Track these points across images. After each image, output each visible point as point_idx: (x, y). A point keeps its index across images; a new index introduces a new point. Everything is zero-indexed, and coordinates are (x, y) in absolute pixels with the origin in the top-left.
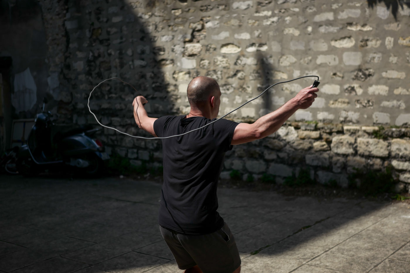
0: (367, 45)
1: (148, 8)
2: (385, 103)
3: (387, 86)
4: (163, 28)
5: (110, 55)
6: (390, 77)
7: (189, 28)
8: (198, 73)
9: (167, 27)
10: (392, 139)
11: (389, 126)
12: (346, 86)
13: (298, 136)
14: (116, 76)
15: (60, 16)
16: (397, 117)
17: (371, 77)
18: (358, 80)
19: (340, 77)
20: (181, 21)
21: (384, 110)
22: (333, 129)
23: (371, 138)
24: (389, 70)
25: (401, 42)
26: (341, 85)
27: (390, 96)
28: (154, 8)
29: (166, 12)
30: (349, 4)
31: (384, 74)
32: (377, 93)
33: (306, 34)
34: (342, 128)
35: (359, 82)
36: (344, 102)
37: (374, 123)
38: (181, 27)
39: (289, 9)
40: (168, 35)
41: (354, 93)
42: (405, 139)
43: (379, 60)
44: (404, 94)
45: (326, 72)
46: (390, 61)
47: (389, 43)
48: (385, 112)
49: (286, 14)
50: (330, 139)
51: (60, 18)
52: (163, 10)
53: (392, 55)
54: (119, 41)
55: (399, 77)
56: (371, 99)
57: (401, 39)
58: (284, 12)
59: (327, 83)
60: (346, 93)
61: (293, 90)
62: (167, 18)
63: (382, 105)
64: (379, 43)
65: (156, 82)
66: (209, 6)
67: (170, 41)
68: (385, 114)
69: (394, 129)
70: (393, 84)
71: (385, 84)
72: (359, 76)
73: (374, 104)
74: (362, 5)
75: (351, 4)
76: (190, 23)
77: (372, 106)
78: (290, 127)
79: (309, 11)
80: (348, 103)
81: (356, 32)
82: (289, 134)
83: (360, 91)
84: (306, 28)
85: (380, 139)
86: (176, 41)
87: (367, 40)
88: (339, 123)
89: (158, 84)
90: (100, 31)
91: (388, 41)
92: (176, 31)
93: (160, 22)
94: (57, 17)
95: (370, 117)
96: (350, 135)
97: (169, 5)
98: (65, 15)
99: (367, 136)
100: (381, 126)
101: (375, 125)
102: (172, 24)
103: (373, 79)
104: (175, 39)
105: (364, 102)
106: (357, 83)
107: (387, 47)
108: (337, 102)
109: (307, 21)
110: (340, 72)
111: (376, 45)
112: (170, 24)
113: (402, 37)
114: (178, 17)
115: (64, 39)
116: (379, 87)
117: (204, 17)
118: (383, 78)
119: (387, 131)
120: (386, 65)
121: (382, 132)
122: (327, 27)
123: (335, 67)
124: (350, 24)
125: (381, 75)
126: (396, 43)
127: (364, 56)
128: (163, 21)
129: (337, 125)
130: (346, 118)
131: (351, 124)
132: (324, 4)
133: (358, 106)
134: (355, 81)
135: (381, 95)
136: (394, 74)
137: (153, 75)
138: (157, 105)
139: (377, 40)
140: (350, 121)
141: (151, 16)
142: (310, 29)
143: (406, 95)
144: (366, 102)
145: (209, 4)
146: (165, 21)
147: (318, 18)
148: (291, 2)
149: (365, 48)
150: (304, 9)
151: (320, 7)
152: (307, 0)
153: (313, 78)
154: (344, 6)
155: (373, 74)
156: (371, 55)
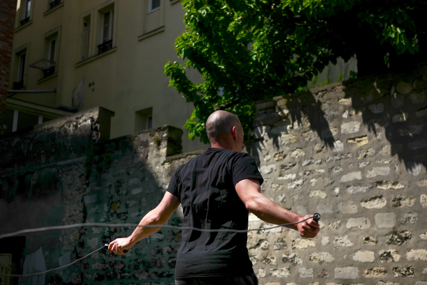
0: (400, 205)
12: (381, 252)
15: (80, 191)
17: (408, 241)
18: (394, 244)
19: (373, 241)
26: (375, 251)
30: (377, 162)
31: (423, 236)
32: (416, 258)
33: (333, 196)
35: (395, 246)
36: (380, 271)
39: (315, 171)
41: (390, 260)
43: (415, 220)
45: (358, 236)
47: (424, 200)
49: (311, 176)
51: (80, 193)
54: (137, 213)
56: (411, 266)
58: (308, 174)
59: (360, 249)
60: (382, 259)
61: (322, 259)
63: (424, 272)
64: (413, 201)
72: (394, 240)
73: (414, 271)
74: (390, 162)
75: (379, 162)
77: (412, 274)
79: (335, 172)
80: (385, 272)
81: (386, 191)
83: (397, 257)
84: (333, 189)
87: (400, 199)
90: (118, 205)
94: (77, 192)
98: (85, 190)
103: (411, 242)
105: (403, 270)
106: (393, 249)
107: (423, 205)
108: (372, 272)
109: (334, 182)
110: (373, 235)
111: (410, 204)
115: (82, 214)
116: (418, 251)
118: (422, 240)
120: (423, 226)
122: (355, 188)
123: (367, 231)
124: (380, 183)
125: (420, 238)
127: (397, 218)
132: (350, 164)
133: (397, 275)
134: (390, 246)
135: (422, 261)
139: (411, 199)
142: (337, 190)
144: (405, 269)
147: (345, 179)
148: (316, 163)
149: (399, 207)
150: (330, 170)
151: (347, 167)
152: (332, 160)
153: (343, 245)
154: (372, 164)
155: (410, 237)
156: (406, 215)
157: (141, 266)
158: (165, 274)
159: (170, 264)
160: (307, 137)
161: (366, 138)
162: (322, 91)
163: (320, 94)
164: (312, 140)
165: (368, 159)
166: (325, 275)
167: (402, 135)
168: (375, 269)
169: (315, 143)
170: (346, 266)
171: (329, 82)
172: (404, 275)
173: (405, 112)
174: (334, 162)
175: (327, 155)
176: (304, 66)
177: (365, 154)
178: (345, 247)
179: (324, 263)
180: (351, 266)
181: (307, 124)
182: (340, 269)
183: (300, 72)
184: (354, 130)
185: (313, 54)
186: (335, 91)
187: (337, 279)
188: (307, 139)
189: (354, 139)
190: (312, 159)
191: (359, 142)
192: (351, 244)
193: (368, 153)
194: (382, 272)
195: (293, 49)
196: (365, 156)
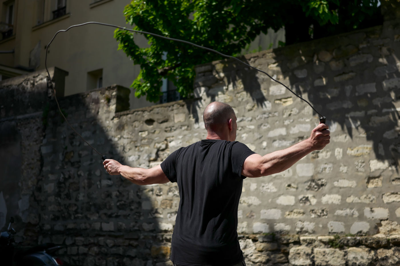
0: (318, 157)
1: (118, 131)
2: (339, 212)
3: (339, 195)
4: (130, 149)
5: (79, 176)
6: (342, 186)
7: (154, 147)
8: (161, 190)
9: (134, 148)
10: (348, 248)
11: (344, 235)
12: (300, 197)
13: (256, 249)
14: (84, 196)
15: (37, 142)
16: (351, 225)
17: (323, 187)
18: (312, 190)
19: (294, 188)
20: (147, 142)
21: (338, 218)
22: (289, 239)
23: (328, 248)
24: (341, 179)
25: (349, 152)
26: (296, 196)
27: (343, 205)
28: (123, 131)
29: (134, 134)
30: (299, 120)
31: (336, 184)
32: (330, 202)
33: (261, 149)
34: (299, 238)
35: (312, 192)
36: (299, 213)
37: (330, 233)
38: (147, 148)
39: (245, 127)
40: (135, 155)
41: (308, 203)
42: (360, 248)
43: (330, 170)
44: (356, 202)
45: (281, 184)
46: (341, 170)
47: (338, 153)
48: (339, 221)
49: (243, 131)
50: (288, 251)
51: (37, 144)
52: (131, 133)
53: (342, 165)
54: (89, 162)
55: (350, 185)
56: (325, 209)
57: (349, 149)
58: (240, 130)
59: (283, 194)
60: (301, 203)
61: (250, 203)
62: (134, 140)
63: (336, 214)
64: (329, 154)
65: (121, 201)
66: (173, 127)
67: (137, 160)
68: (340, 223)
69: (349, 238)
70: (345, 193)
71: (338, 193)
72: (312, 186)
73: (328, 213)
74: (311, 120)
75: (301, 120)
76: (155, 144)
77: (326, 215)
78: (248, 240)
79: (264, 128)
80: (304, 213)
82: (247, 246)
83: (314, 201)
84: (262, 143)
85: (336, 248)
86: (141, 160)
88: (295, 233)
89: (123, 202)
90: (72, 154)
91: (337, 152)
92: (142, 151)
93: (128, 144)
94: (35, 143)
95: (325, 227)
96: (307, 245)
97: (137, 127)
98: (42, 141)
99: (323, 245)
100: (337, 235)
101: (330, 234)
102: (139, 145)
103: (326, 188)
104: (141, 158)
105: (319, 212)
106: (311, 194)
107: (337, 157)
108: (293, 213)
109: (262, 136)
110: (294, 183)
111: (326, 156)
112: (137, 145)
113: (350, 148)
114: (144, 138)
115: (39, 163)
116: (332, 196)
117: (168, 137)
118: (335, 187)
119: (342, 239)
120: (337, 175)
121: (337, 241)
122: (280, 142)
123: (289, 179)
124: (302, 138)
125: (333, 185)
126: (344, 153)
127: (315, 168)
128: (131, 142)
129: (293, 236)
130: (302, 228)
131: (307, 234)
132: (276, 121)
133: (313, 216)
134: (309, 191)
135: (335, 204)
136: (345, 183)
137: (118, 194)
138: (120, 223)
139: (327, 152)
140: (306, 232)
141: (120, 139)
142: (265, 144)
143: (358, 203)
144: (320, 211)
145: (173, 126)
146: (132, 143)
147: (272, 134)
148: (247, 120)
149: (317, 159)
150: (259, 126)
151: (274, 124)
152: (261, 118)
153: (269, 191)
154: (295, 121)
155: (325, 184)
156: (323, 166)
157: (93, 208)
158: (114, 215)
159: (118, 207)
160: (240, 97)
161: (291, 99)
162: (254, 57)
163: (252, 60)
164: (244, 100)
165: (292, 117)
166: (252, 216)
167: (322, 97)
168: (295, 211)
169: (247, 102)
170: (271, 209)
171: (260, 49)
172: (319, 216)
173: (325, 77)
174: (263, 119)
175: (257, 113)
176: (238, 35)
177: (289, 113)
178: (270, 192)
179: (252, 206)
180: (275, 208)
181: (240, 86)
182: (265, 211)
183: (235, 40)
184: (280, 92)
185: (247, 25)
186: (266, 57)
187: (262, 220)
188: (240, 99)
189: (280, 100)
190: (243, 116)
191: (285, 102)
192: (275, 190)
193: (292, 112)
194: (301, 213)
195: (229, 19)
196: (290, 115)
